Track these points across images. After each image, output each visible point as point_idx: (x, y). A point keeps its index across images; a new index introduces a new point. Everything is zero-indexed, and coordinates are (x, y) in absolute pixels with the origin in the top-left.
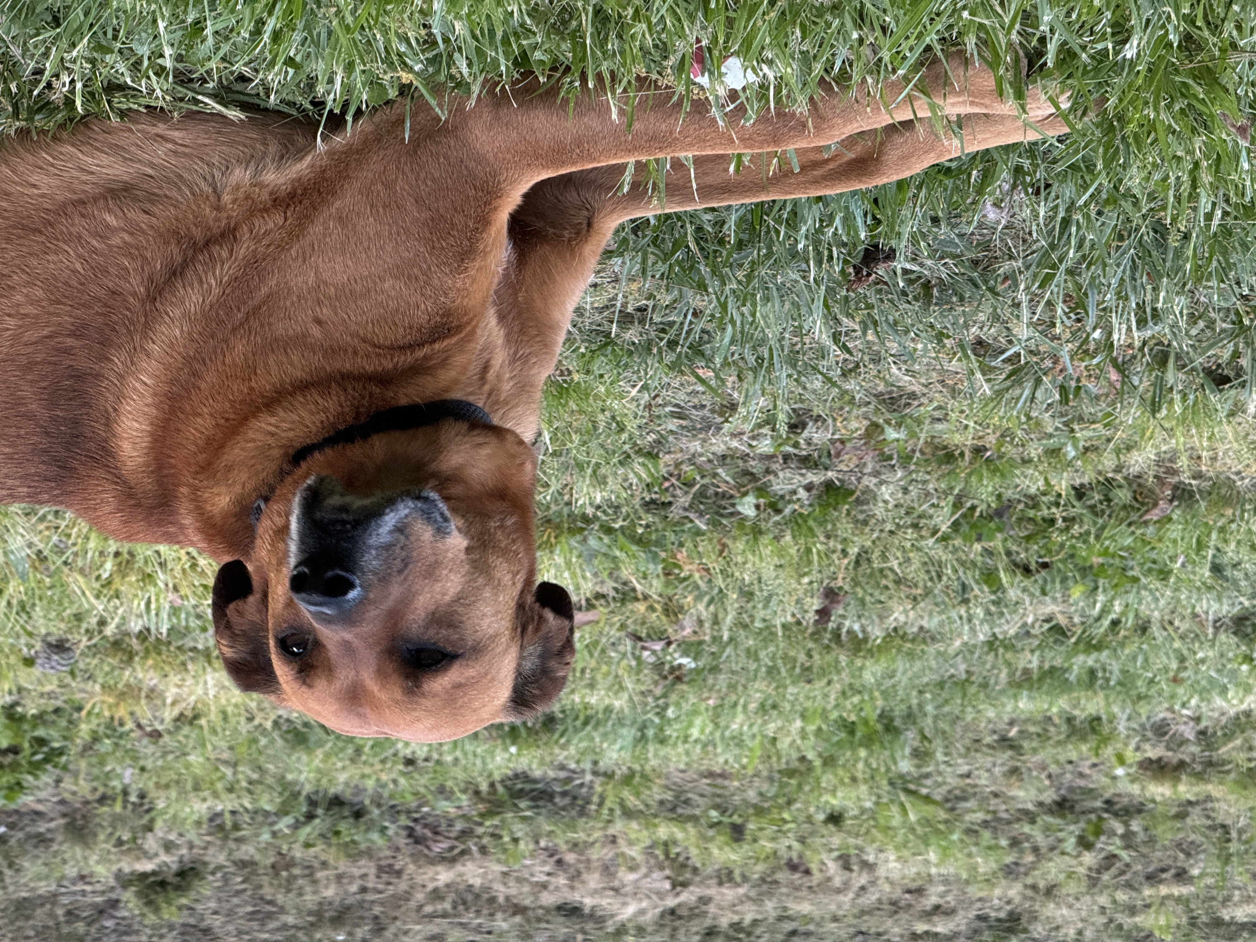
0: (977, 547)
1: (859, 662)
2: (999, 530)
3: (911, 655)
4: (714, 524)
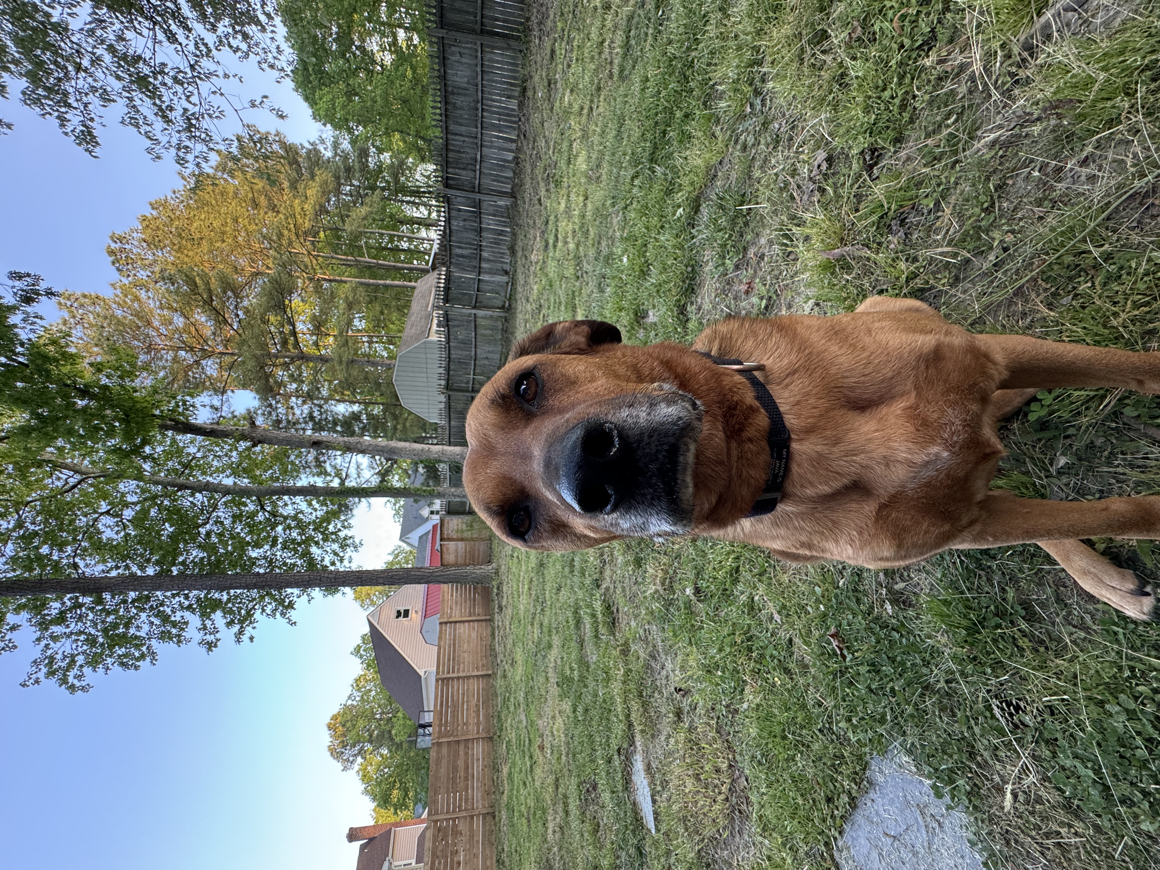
1: (559, 281)
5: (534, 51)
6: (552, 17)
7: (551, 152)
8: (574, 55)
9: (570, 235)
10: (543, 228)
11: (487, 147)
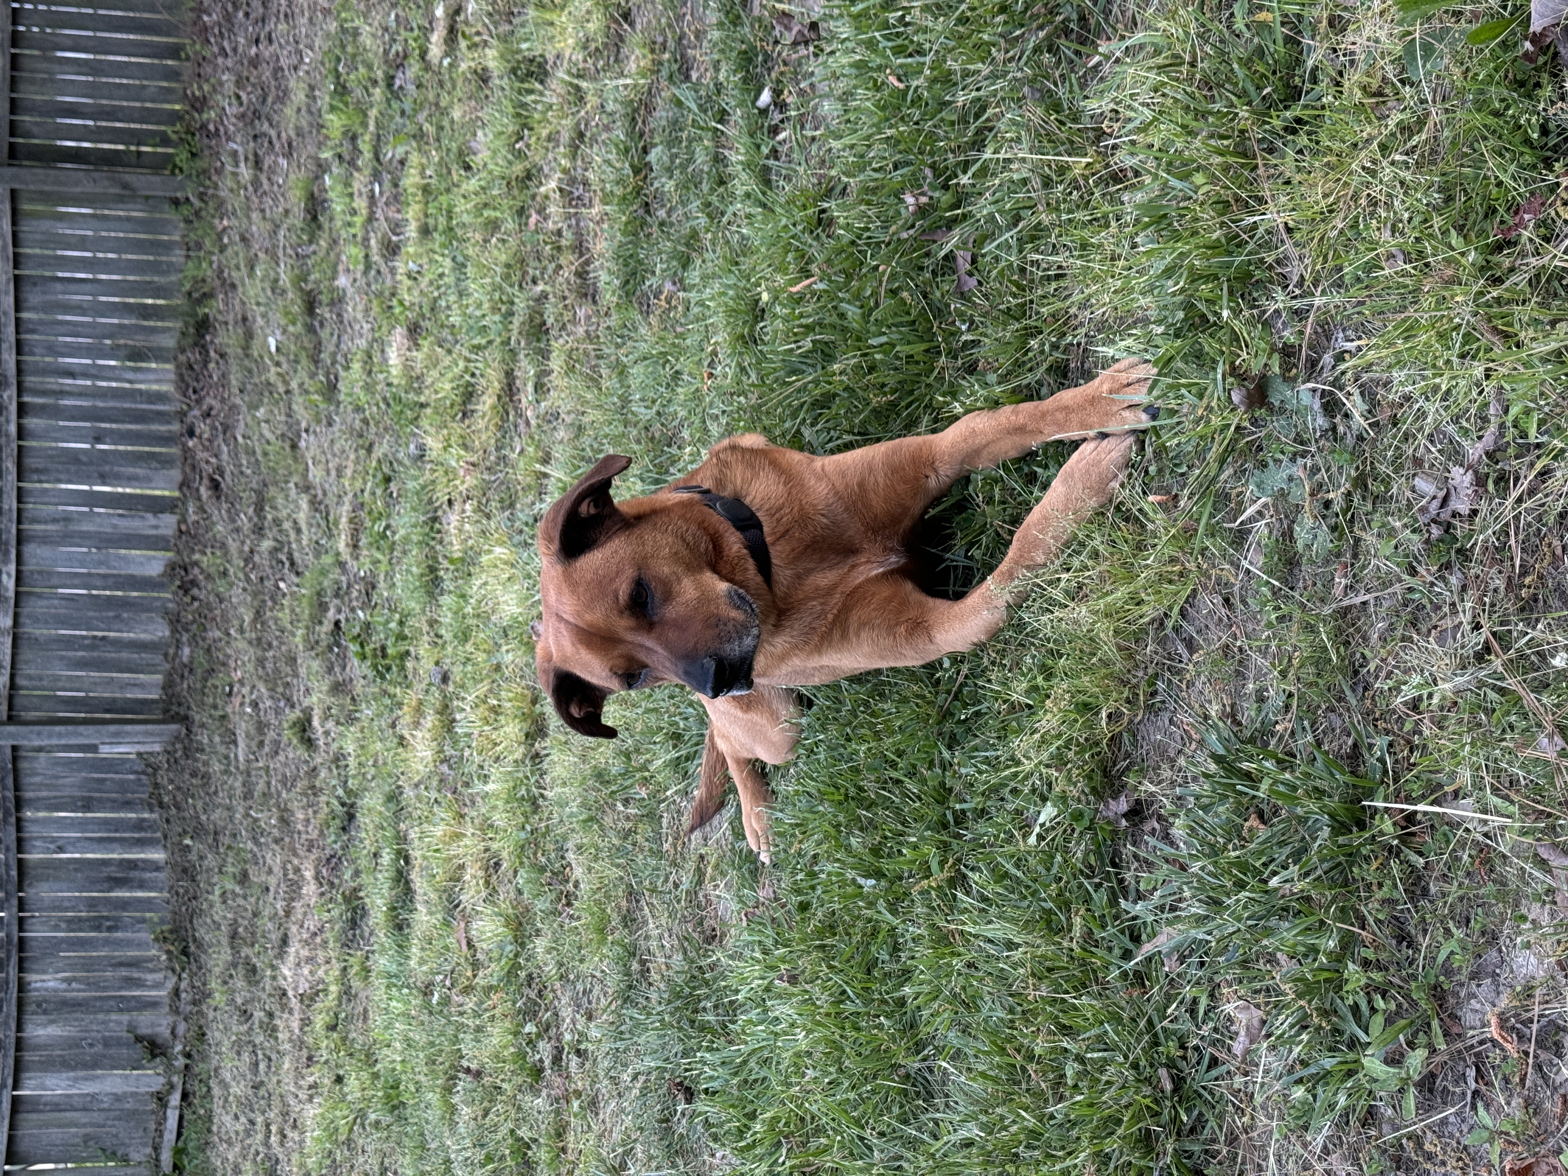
0: (507, 1152)
1: (438, 1090)
2: (517, 1164)
3: (443, 1118)
4: (519, 1011)
5: (235, 202)
6: (299, 96)
7: (342, 544)
8: (412, 214)
9: (472, 874)
10: (332, 841)
11: (45, 540)
